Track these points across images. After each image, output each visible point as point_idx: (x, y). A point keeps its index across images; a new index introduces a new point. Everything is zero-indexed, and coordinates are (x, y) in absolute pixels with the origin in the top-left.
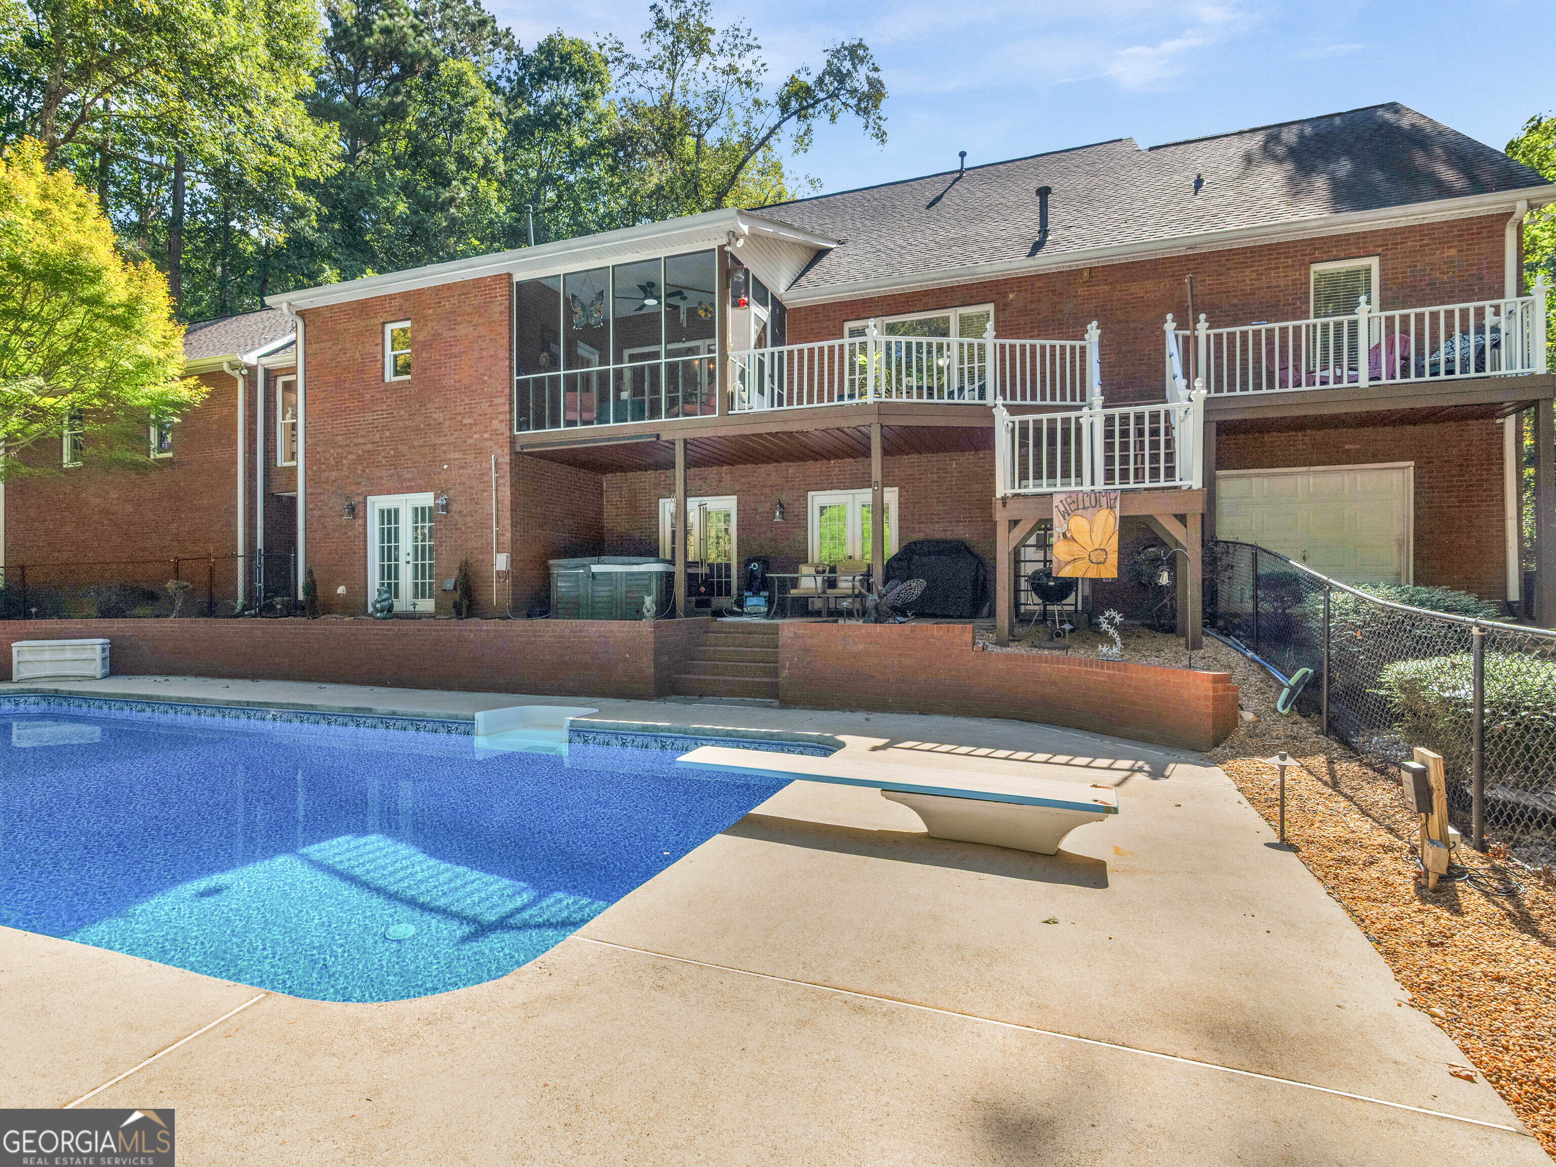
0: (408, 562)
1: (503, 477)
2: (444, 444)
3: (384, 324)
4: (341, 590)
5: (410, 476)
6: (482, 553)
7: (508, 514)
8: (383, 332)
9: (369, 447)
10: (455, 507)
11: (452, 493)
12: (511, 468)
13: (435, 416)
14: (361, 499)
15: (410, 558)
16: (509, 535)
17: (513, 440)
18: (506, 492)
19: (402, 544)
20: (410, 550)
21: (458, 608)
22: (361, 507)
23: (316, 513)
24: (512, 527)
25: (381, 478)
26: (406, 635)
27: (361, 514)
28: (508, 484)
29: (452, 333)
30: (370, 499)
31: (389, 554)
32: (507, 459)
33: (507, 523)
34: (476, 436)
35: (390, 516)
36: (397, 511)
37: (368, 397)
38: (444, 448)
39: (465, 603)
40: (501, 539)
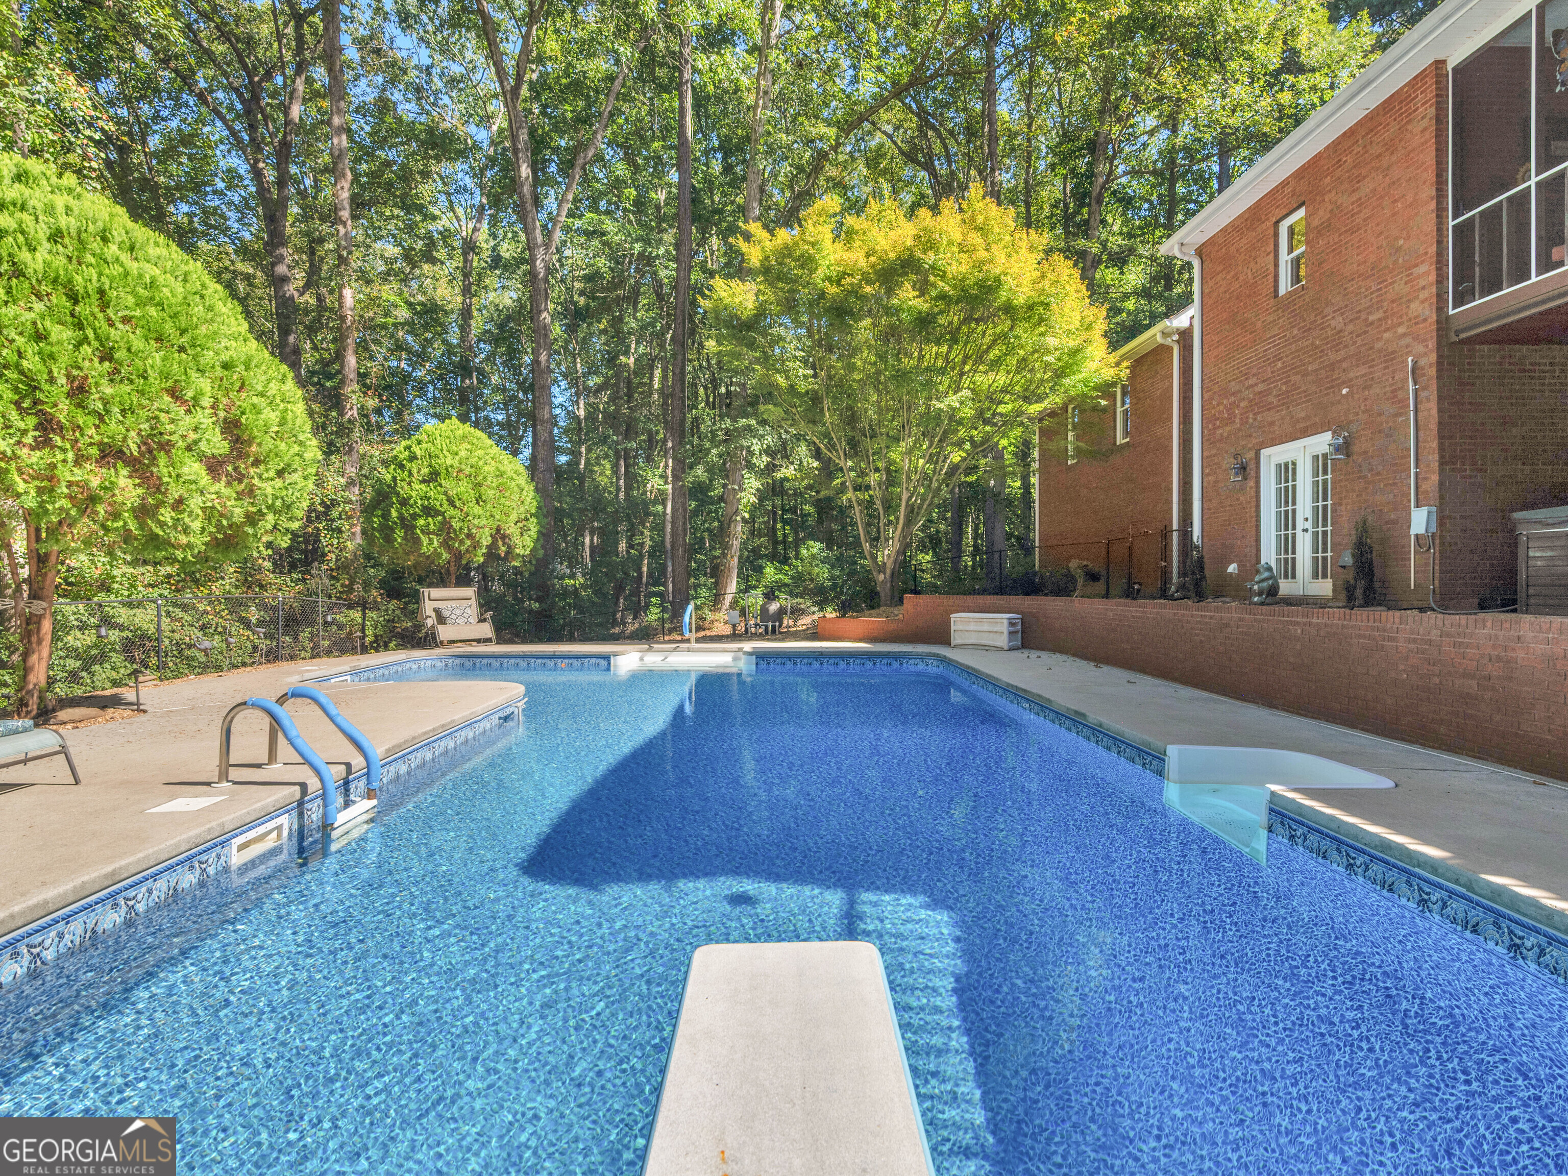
0: (1306, 530)
1: (1425, 388)
2: (1345, 359)
3: (1277, 223)
4: (1232, 568)
5: (1303, 414)
6: (1395, 509)
7: (1435, 444)
8: (1276, 235)
9: (1261, 387)
10: (1355, 449)
11: (1354, 427)
12: (1439, 370)
13: (1333, 323)
14: (1252, 454)
15: (1308, 525)
16: (1435, 478)
17: (1443, 324)
18: (1431, 408)
19: (1299, 507)
20: (1309, 514)
21: (1350, 591)
22: (1252, 465)
23: (1212, 478)
24: (1442, 464)
25: (1272, 424)
26: (1227, 625)
27: (1253, 473)
28: (1434, 397)
29: (1355, 197)
30: (1264, 453)
31: (1287, 520)
32: (1433, 357)
33: (1433, 459)
34: (1386, 335)
35: (1287, 471)
36: (1294, 464)
37: (1259, 324)
38: (1344, 365)
39: (1361, 584)
40: (1424, 486)
